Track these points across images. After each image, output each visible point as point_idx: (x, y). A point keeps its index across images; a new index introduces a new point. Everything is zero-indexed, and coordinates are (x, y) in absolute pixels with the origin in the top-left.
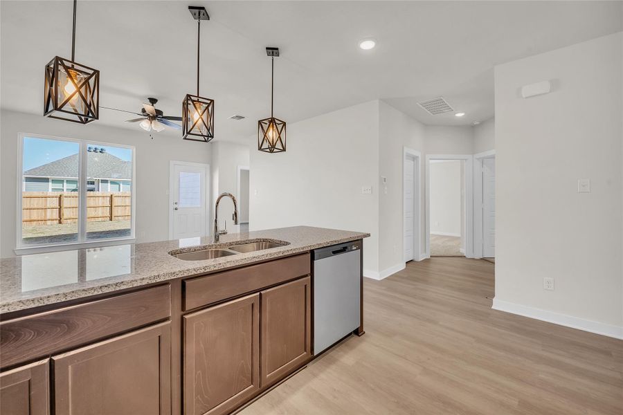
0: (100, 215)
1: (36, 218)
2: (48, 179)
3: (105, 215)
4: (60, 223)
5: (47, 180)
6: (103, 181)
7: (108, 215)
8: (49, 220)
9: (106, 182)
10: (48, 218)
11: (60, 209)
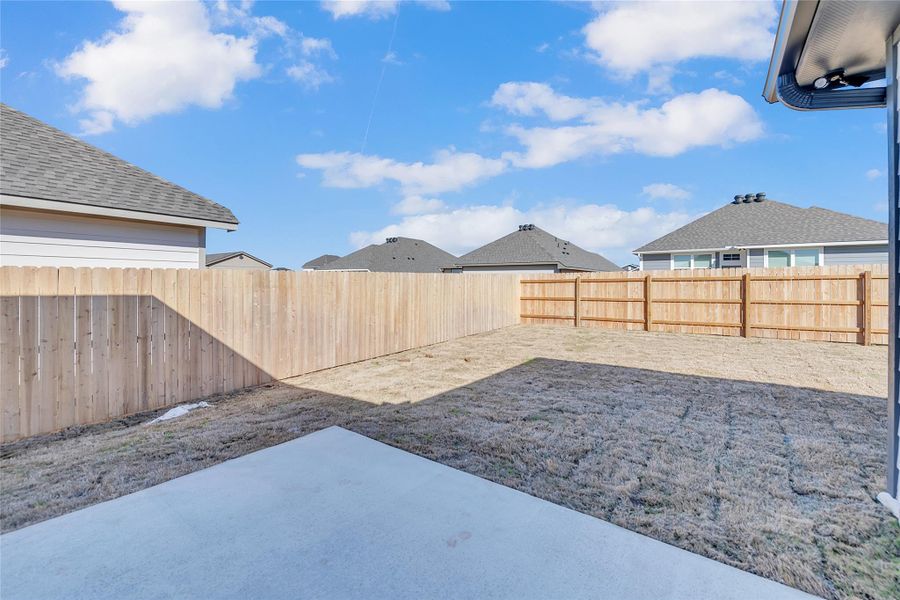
0: (719, 320)
1: (613, 317)
2: (669, 254)
3: (729, 322)
4: (646, 329)
5: (667, 257)
6: (753, 252)
7: (737, 321)
8: (630, 321)
9: (760, 252)
10: (629, 318)
11: (646, 303)
